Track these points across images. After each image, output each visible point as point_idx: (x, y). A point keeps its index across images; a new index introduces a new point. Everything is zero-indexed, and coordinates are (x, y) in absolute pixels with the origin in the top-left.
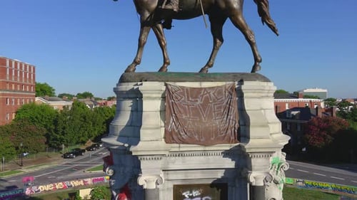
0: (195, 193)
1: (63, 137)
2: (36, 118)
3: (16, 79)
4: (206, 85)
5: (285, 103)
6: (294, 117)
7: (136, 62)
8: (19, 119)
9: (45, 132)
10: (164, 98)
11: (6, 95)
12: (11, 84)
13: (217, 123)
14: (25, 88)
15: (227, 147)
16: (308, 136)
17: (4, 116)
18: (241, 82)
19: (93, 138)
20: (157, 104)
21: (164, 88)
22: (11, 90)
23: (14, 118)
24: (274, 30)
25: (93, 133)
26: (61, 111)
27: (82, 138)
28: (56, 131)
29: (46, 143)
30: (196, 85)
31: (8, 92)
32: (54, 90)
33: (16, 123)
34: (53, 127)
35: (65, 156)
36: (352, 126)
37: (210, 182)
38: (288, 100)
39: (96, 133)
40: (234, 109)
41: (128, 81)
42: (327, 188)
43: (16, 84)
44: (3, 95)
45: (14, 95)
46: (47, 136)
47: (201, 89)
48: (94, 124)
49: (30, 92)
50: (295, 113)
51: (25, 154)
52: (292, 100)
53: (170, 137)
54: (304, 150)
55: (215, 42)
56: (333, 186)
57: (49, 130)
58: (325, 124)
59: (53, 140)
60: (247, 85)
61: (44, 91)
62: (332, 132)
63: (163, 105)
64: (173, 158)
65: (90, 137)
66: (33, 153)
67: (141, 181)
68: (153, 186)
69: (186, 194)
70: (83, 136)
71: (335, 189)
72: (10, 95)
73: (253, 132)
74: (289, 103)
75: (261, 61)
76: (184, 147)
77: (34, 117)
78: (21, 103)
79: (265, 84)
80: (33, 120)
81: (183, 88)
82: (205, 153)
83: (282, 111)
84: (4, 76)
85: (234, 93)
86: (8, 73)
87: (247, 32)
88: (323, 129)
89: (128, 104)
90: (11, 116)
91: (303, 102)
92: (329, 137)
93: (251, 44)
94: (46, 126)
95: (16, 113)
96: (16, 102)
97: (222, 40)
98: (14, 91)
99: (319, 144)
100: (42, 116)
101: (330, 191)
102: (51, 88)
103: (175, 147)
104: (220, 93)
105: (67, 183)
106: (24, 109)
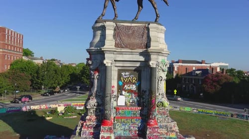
0: (127, 73)
1: (42, 82)
2: (25, 68)
3: (11, 43)
4: (133, 25)
5: (193, 67)
6: (197, 75)
7: (103, 15)
8: (13, 68)
9: (30, 78)
10: (115, 30)
11: (5, 52)
12: (8, 45)
13: (137, 41)
14: (17, 49)
15: (141, 51)
16: (204, 86)
17: (3, 66)
18: (149, 24)
19: (61, 85)
20: (112, 32)
21: (115, 25)
22: (8, 49)
23: (9, 68)
24: (166, 3)
25: (61, 82)
26: (42, 64)
27: (54, 85)
28: (38, 78)
29: (30, 86)
30: (129, 25)
31: (6, 51)
32: (33, 53)
33: (11, 71)
34: (36, 75)
35: (43, 95)
36: (234, 80)
37: (134, 68)
38: (195, 64)
39: (63, 81)
40: (145, 36)
41: (99, 23)
42: (212, 113)
43: (11, 46)
44: (3, 52)
45: (10, 53)
46: (32, 81)
47: (131, 26)
48: (62, 75)
49: (19, 52)
50: (198, 72)
51: (17, 92)
52: (198, 65)
53: (117, 45)
54: (202, 94)
55: (139, 8)
56: (215, 112)
57: (33, 77)
58: (216, 78)
59: (36, 83)
60: (151, 25)
61: (27, 53)
62: (221, 83)
63: (114, 33)
64: (118, 55)
65: (59, 84)
66: (22, 91)
67: (105, 62)
68: (109, 65)
69: (123, 74)
70: (54, 83)
71: (216, 114)
72: (7, 53)
73: (152, 44)
74: (195, 67)
75: (159, 17)
76: (123, 50)
77: (23, 68)
78: (14, 59)
79: (160, 26)
80: (23, 70)
81: (123, 25)
82: (132, 53)
83: (190, 71)
84: (4, 39)
85: (146, 29)
86: (6, 38)
87: (153, 3)
88: (214, 81)
89: (99, 33)
90: (7, 67)
91: (205, 66)
92: (218, 86)
93: (155, 8)
94: (31, 74)
95: (11, 65)
96: (11, 58)
97: (142, 7)
98: (10, 50)
99: (211, 91)
100: (29, 67)
101: (213, 114)
102: (31, 52)
103: (119, 50)
104: (140, 28)
105: (48, 106)
106: (16, 62)
